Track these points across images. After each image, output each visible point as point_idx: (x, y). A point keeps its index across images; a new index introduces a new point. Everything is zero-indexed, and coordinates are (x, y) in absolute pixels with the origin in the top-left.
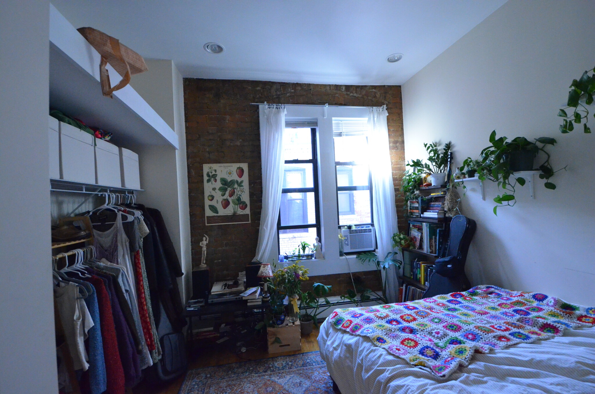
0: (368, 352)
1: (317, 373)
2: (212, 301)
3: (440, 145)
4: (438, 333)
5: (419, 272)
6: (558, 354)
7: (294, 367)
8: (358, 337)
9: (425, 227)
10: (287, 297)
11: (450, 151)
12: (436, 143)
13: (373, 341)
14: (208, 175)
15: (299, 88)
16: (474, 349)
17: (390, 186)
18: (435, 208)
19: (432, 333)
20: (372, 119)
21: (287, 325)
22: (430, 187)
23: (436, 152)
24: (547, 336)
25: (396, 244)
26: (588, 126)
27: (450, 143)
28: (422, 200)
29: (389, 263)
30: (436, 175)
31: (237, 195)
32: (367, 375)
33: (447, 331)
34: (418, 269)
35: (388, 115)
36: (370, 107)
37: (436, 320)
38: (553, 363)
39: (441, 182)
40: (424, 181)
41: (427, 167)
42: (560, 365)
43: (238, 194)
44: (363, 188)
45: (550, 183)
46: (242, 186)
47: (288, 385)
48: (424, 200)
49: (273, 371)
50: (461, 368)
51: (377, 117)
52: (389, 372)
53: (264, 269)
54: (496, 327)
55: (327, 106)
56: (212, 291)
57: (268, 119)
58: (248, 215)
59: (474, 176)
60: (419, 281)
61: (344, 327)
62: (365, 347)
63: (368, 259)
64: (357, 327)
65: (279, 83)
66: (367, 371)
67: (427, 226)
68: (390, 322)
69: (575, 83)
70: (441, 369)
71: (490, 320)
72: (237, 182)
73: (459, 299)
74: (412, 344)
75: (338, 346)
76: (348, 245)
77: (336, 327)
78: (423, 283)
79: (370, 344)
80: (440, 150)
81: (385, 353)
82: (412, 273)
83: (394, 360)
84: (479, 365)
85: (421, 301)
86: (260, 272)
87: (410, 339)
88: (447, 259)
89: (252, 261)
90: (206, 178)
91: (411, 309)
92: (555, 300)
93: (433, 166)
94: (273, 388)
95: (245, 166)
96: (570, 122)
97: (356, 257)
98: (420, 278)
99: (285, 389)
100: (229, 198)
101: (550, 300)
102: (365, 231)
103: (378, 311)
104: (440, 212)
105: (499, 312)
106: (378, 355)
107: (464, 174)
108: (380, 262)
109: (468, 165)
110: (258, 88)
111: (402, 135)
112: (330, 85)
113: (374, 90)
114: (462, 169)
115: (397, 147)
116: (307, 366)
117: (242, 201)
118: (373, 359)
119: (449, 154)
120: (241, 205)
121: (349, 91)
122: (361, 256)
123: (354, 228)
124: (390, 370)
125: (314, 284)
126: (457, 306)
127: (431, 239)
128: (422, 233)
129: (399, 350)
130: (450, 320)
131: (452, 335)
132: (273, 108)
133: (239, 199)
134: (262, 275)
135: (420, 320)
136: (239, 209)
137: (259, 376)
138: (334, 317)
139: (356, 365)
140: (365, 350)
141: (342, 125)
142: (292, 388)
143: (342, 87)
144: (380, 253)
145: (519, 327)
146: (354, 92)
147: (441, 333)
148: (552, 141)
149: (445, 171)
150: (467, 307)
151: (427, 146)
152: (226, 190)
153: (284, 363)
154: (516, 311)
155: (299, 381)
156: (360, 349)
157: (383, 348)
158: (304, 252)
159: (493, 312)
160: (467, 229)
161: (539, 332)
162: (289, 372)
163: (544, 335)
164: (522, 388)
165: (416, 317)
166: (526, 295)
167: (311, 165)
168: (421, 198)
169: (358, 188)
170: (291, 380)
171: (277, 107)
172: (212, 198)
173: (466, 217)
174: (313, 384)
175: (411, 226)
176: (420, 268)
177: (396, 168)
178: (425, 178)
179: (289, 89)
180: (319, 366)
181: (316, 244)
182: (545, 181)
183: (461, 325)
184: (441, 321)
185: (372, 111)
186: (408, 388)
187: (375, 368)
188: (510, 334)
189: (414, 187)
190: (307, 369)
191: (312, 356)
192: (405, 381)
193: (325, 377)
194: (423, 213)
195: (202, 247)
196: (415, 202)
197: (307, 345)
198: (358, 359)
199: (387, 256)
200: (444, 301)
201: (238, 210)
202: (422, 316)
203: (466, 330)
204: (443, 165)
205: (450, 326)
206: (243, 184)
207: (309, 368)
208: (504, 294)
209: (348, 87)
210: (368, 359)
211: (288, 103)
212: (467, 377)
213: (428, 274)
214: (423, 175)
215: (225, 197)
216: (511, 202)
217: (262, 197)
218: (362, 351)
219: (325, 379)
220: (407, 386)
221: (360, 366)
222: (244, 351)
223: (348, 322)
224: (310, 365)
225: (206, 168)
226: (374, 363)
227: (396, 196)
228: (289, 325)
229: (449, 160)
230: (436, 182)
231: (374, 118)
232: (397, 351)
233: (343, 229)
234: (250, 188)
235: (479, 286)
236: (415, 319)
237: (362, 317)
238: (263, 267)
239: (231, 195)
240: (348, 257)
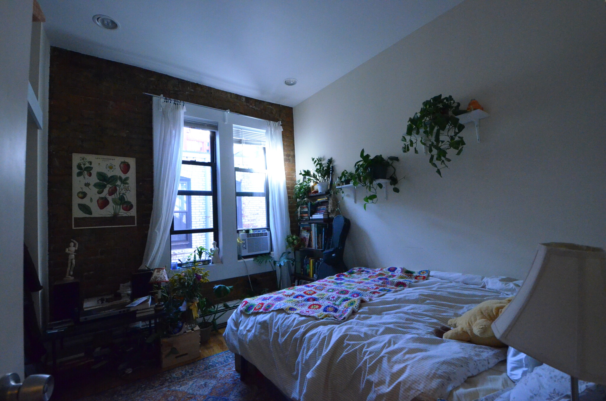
0: (283, 320)
1: (222, 371)
2: (86, 319)
3: (324, 160)
4: (334, 297)
5: (308, 267)
6: (409, 293)
7: (196, 373)
8: (271, 313)
9: (313, 227)
10: (185, 303)
11: (331, 165)
12: (321, 158)
13: (286, 311)
14: (79, 167)
15: (200, 89)
16: (360, 299)
17: (284, 193)
18: (321, 211)
19: (329, 298)
20: (269, 132)
21: (185, 332)
22: (317, 194)
23: (321, 165)
24: (400, 289)
25: (289, 245)
26: (417, 149)
27: (331, 159)
28: (311, 204)
29: (284, 261)
30: (321, 184)
31: (119, 194)
32: (284, 339)
33: (340, 295)
34: (308, 265)
35: (283, 130)
36: (268, 121)
37: (331, 290)
38: (407, 298)
39: (325, 189)
40: (312, 189)
41: (314, 176)
42: (411, 298)
43: (122, 192)
44: (259, 195)
45: (396, 188)
46: (127, 184)
47: (192, 389)
48: (313, 204)
49: (172, 382)
50: (354, 313)
51: (274, 131)
52: (303, 328)
53: (158, 273)
54: (370, 288)
55: (229, 112)
56: (84, 306)
57: (164, 113)
58: (135, 216)
59: (349, 184)
60: (309, 275)
61: (257, 310)
62: (279, 318)
63: (265, 261)
64: (269, 306)
65: (178, 79)
66: (283, 336)
67: (315, 226)
68: (297, 297)
69: (410, 120)
70: (341, 315)
71: (366, 285)
72: (120, 178)
73: (343, 277)
74: (317, 307)
75: (252, 327)
76: (246, 248)
77: (247, 313)
78: (311, 276)
79: (284, 314)
80: (324, 164)
81: (297, 316)
82: (302, 270)
83: (305, 319)
84: (365, 309)
85: (317, 282)
86: (153, 277)
87: (315, 304)
88: (331, 250)
89: (139, 269)
90: (75, 170)
91: (311, 287)
92: (401, 269)
93: (318, 176)
94: (175, 396)
95: (132, 162)
96: (408, 145)
97: (254, 260)
98: (309, 272)
99: (189, 394)
100: (108, 196)
101: (399, 269)
102: (262, 234)
103: (285, 292)
104: (325, 214)
105: (370, 280)
106: (292, 320)
107: (342, 182)
108: (276, 261)
109: (345, 176)
110: (152, 79)
111: (293, 150)
112: (231, 93)
113: (270, 107)
114: (340, 178)
115: (289, 160)
116: (210, 368)
117: (126, 200)
118: (288, 324)
119: (331, 167)
120: (125, 206)
121: (249, 103)
122: (258, 258)
123: (251, 232)
124: (304, 327)
125: (214, 286)
126: (342, 281)
127: (318, 237)
128: (311, 234)
129: (308, 312)
130: (340, 289)
131: (343, 296)
132: (171, 102)
133: (122, 198)
134: (157, 280)
135: (319, 292)
136: (122, 210)
137: (155, 391)
138: (245, 305)
139: (272, 335)
140: (280, 320)
141: (242, 133)
142: (197, 390)
143: (242, 98)
144: (275, 254)
145: (383, 286)
146: (253, 105)
147: (336, 297)
148: (396, 159)
149: (328, 181)
150: (349, 281)
151: (314, 160)
152: (105, 186)
153: (183, 372)
154: (380, 279)
155: (204, 383)
156: (275, 321)
157: (295, 314)
158: (200, 257)
159: (366, 281)
160: (345, 225)
161: (395, 287)
162: (190, 378)
163: (398, 288)
164: (392, 315)
165: (316, 291)
166: (384, 270)
167: (209, 168)
168: (310, 203)
169: (254, 195)
170: (195, 385)
171: (175, 102)
172: (83, 195)
173: (344, 217)
174: (220, 382)
175: (301, 228)
176: (309, 263)
177: (289, 178)
178: (313, 187)
179: (188, 88)
180: (223, 365)
181: (213, 249)
182: (393, 186)
183: (348, 290)
184: (334, 290)
185: (270, 124)
186: (320, 333)
187: (291, 329)
188: (379, 290)
189: (305, 194)
190: (210, 371)
191: (214, 359)
192: (317, 330)
193: (231, 372)
194: (311, 216)
195: (68, 254)
196: (305, 207)
197: (207, 351)
198: (274, 329)
199: (282, 256)
200: (333, 280)
201: (120, 211)
202: (320, 289)
203: (352, 292)
204: (327, 176)
205: (341, 292)
206: (128, 182)
207: (212, 370)
208: (371, 271)
209: (248, 99)
210: (283, 326)
211: (187, 100)
212: (359, 316)
213: (316, 267)
214: (312, 184)
215: (102, 195)
216: (375, 200)
217: (152, 197)
218: (277, 322)
219: (231, 374)
220: (320, 332)
221: (277, 335)
222: (130, 372)
223: (259, 305)
224: (213, 367)
225: (77, 159)
226: (289, 327)
227: (289, 202)
228: (187, 332)
229: (331, 172)
230: (322, 189)
231: (271, 131)
232: (307, 313)
233: (241, 234)
234: (137, 187)
235: (354, 268)
236: (315, 293)
237: (272, 298)
238: (157, 272)
239: (111, 193)
240: (246, 260)
